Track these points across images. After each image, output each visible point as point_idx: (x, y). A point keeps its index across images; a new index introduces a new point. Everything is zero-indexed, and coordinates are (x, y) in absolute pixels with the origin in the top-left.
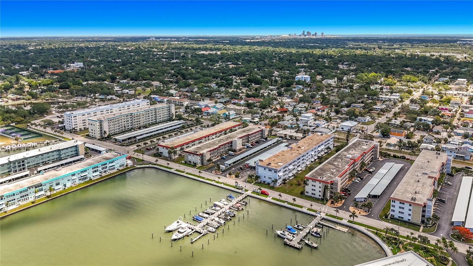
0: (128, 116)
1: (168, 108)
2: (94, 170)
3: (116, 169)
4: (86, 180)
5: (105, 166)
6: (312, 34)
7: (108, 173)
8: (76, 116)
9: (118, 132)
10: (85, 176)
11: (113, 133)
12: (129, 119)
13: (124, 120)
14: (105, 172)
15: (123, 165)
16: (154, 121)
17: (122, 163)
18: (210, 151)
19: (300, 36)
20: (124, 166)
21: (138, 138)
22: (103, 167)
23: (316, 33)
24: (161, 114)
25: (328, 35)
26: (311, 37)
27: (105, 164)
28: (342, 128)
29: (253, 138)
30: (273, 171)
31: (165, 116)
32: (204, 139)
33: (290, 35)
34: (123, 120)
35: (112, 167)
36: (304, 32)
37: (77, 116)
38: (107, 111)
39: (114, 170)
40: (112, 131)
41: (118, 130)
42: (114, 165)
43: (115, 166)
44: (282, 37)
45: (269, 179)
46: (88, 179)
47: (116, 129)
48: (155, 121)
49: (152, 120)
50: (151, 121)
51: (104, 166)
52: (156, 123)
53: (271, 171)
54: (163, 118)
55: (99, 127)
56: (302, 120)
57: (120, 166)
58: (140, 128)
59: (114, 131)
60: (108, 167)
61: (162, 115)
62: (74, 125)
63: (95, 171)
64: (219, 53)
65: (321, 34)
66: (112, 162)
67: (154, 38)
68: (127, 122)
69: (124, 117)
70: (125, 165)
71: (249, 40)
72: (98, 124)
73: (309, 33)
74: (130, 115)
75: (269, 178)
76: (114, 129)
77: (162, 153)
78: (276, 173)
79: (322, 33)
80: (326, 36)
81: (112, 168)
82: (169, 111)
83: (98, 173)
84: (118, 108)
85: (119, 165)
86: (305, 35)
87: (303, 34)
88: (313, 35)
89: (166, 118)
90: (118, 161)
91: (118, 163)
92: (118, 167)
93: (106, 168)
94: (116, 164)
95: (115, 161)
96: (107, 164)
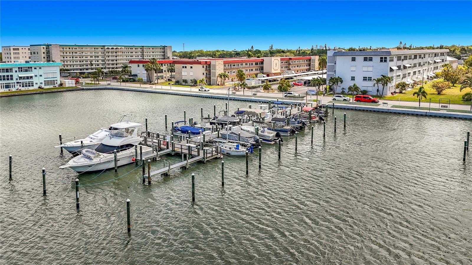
3: (36, 86)
5: (9, 74)
7: (13, 91)
8: (18, 49)
14: (7, 87)
15: (53, 82)
17: (50, 77)
20: (57, 85)
22: (2, 74)
27: (7, 71)
30: (376, 59)
35: (27, 81)
37: (20, 48)
39: (31, 87)
42: (31, 77)
43: (35, 80)
45: (365, 82)
51: (6, 74)
53: (371, 59)
57: (47, 83)
60: (14, 78)
66: (26, 70)
68: (96, 58)
70: (59, 83)
72: (44, 51)
75: (365, 79)
77: (136, 75)
78: (385, 61)
85: (42, 80)
90: (41, 72)
91: (41, 76)
92: (41, 83)
93: (12, 79)
94: (36, 76)
95: (33, 69)
96: (14, 70)
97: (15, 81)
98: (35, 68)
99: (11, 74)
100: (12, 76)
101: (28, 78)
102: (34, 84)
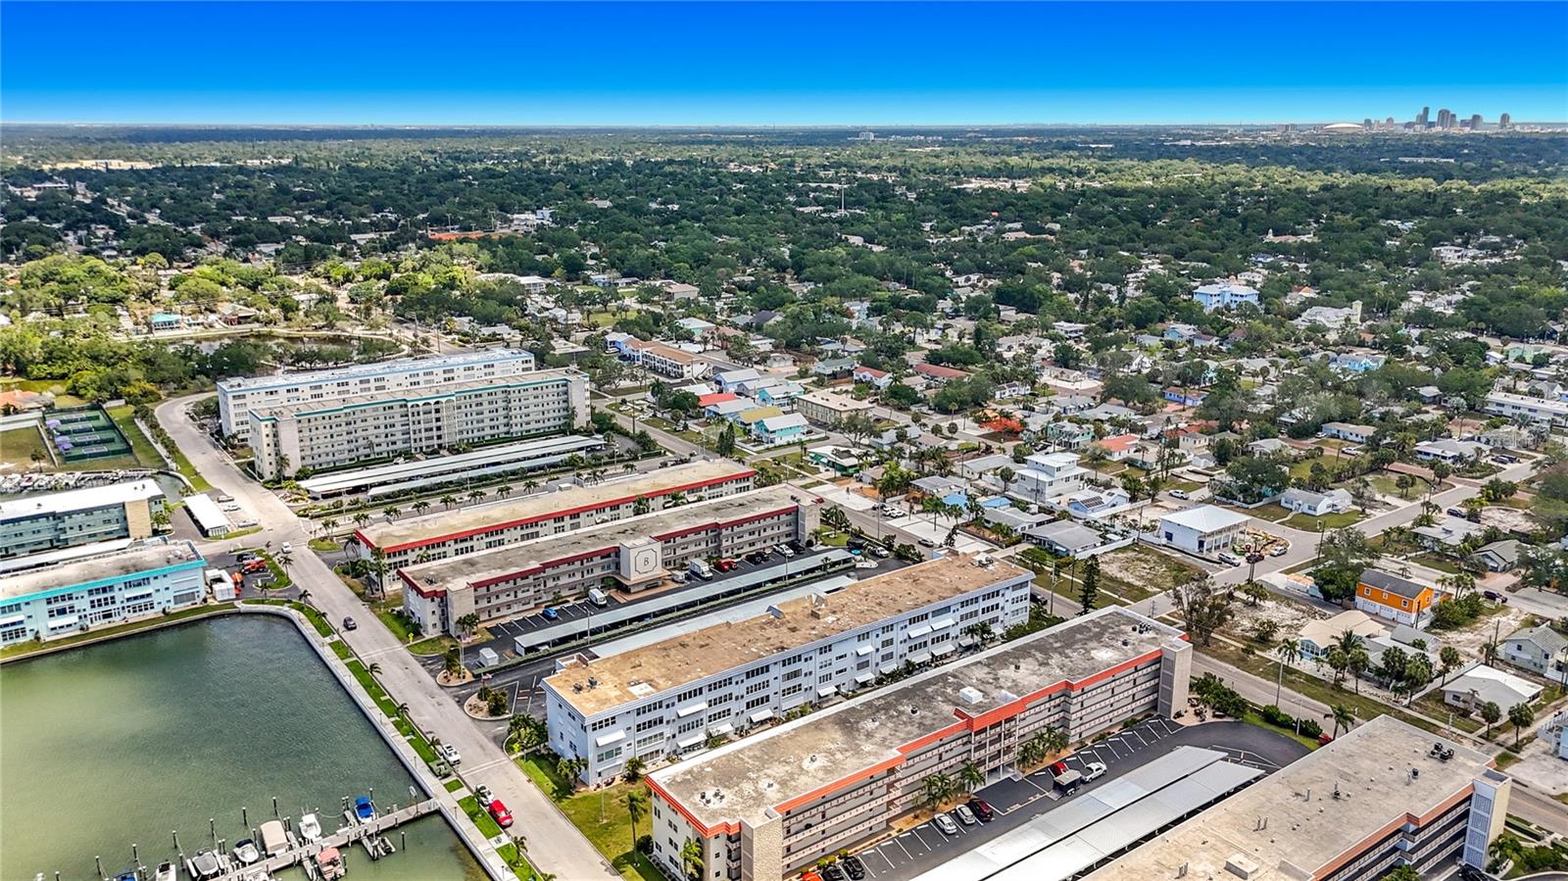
0: (391, 408)
1: (561, 389)
2: (55, 606)
3: (158, 609)
4: (22, 640)
5: (108, 595)
6: (1458, 119)
7: (117, 621)
9: (347, 462)
10: (13, 624)
11: (329, 463)
12: (398, 418)
13: (376, 423)
14: (105, 617)
15: (191, 596)
16: (503, 429)
17: (185, 588)
18: (477, 586)
19: (1409, 125)
20: (198, 601)
21: (373, 492)
22: (95, 598)
23: (1476, 118)
24: (532, 408)
25: (1528, 124)
26: (1454, 131)
27: (104, 590)
28: (1169, 536)
29: (747, 537)
31: (547, 415)
32: (551, 524)
33: (1368, 122)
34: (371, 422)
35: (142, 601)
36: (1426, 110)
37: (248, 394)
38: (361, 382)
39: (150, 611)
40: (323, 456)
41: (346, 455)
42: (149, 595)
43: (155, 598)
44: (1331, 130)
46: (30, 636)
47: (341, 452)
48: (506, 429)
49: (492, 428)
50: (488, 431)
51: (101, 596)
52: (510, 439)
54: (538, 422)
55: (270, 440)
56: (1023, 478)
57: (178, 599)
58: (434, 453)
59: (331, 457)
60: (118, 600)
61: (540, 410)
62: (237, 424)
63: (62, 612)
64: (1022, 186)
65: (1498, 121)
66: (139, 585)
67: (872, 135)
68: (389, 429)
69: (377, 410)
70: (203, 595)
71: (1189, 142)
72: (268, 431)
73: (1445, 116)
74: (401, 406)
76: (330, 449)
79: (1505, 118)
80: (1518, 128)
81: (143, 603)
82: (564, 397)
83: (72, 619)
84: (407, 374)
85: (170, 595)
86: (1431, 125)
87: (1423, 118)
88: (1464, 123)
89: (552, 423)
90: (166, 582)
91: (167, 589)
92: (169, 601)
93: (113, 603)
94: (158, 591)
95: (151, 580)
96: (116, 589)
97: (118, 605)
98: (156, 578)
99: (111, 594)
100: (112, 598)
101: (142, 597)
102: (155, 605)
